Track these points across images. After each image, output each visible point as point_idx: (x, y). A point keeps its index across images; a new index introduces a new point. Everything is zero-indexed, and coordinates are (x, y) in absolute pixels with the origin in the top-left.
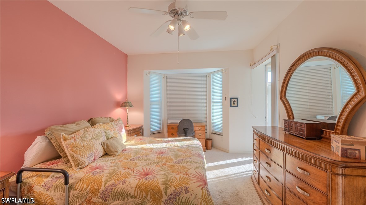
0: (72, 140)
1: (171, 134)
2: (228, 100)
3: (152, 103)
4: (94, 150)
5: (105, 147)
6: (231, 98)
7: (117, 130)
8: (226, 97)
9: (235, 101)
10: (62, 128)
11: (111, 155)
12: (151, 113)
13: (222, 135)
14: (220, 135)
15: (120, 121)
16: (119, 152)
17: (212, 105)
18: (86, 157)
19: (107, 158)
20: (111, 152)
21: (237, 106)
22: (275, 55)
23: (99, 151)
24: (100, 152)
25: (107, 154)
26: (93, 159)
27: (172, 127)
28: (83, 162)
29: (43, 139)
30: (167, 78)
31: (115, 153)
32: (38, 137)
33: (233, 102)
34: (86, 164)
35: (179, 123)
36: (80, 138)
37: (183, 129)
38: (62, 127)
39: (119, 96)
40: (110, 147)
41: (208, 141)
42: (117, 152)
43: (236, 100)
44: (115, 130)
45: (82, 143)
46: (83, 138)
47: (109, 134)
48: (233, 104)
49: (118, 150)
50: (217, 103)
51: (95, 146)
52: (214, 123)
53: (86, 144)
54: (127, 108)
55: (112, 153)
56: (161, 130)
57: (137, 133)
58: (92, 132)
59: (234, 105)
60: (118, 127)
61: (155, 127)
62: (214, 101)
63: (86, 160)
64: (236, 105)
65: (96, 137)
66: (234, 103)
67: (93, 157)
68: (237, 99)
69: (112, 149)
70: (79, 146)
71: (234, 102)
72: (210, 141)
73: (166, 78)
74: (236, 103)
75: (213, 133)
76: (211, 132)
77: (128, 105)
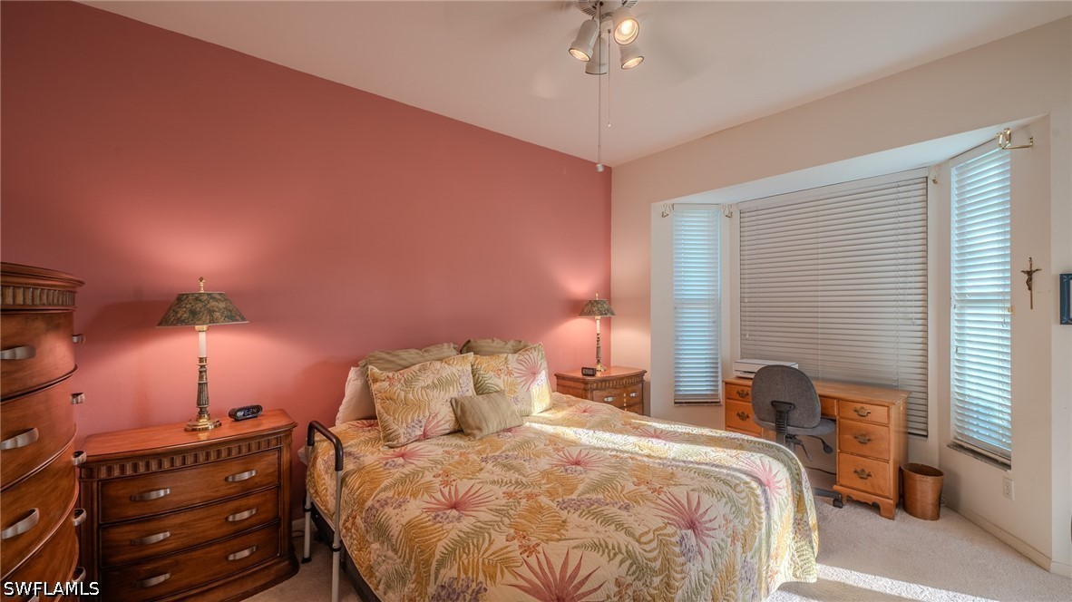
0: (386, 384)
1: (738, 415)
2: (1047, 285)
3: (683, 304)
4: (427, 414)
5: (459, 412)
7: (516, 375)
8: (1030, 273)
10: (388, 357)
11: (468, 435)
12: (678, 336)
13: (1009, 467)
14: (995, 461)
15: (535, 353)
16: (485, 432)
17: (953, 311)
18: (404, 425)
19: (456, 441)
20: (469, 427)
23: (439, 418)
24: (443, 422)
25: (460, 430)
26: (419, 432)
27: (740, 388)
28: (396, 433)
29: (358, 373)
30: (742, 215)
31: (476, 432)
32: (352, 368)
34: (402, 440)
35: (752, 376)
36: (402, 381)
37: (768, 401)
38: (388, 353)
39: (580, 285)
40: (468, 413)
41: (918, 477)
42: (480, 429)
44: (509, 373)
45: (403, 394)
46: (408, 383)
47: (490, 381)
49: (484, 424)
50: (982, 301)
51: (432, 404)
52: (967, 399)
53: (410, 396)
54: (596, 317)
55: (469, 431)
56: (717, 395)
57: (615, 392)
58: (436, 372)
60: (523, 368)
61: (697, 382)
62: (964, 294)
63: (401, 431)
65: (441, 384)
67: (422, 429)
69: (470, 420)
70: (395, 397)
72: (930, 479)
73: (736, 215)
75: (960, 447)
76: (951, 439)
77: (595, 309)
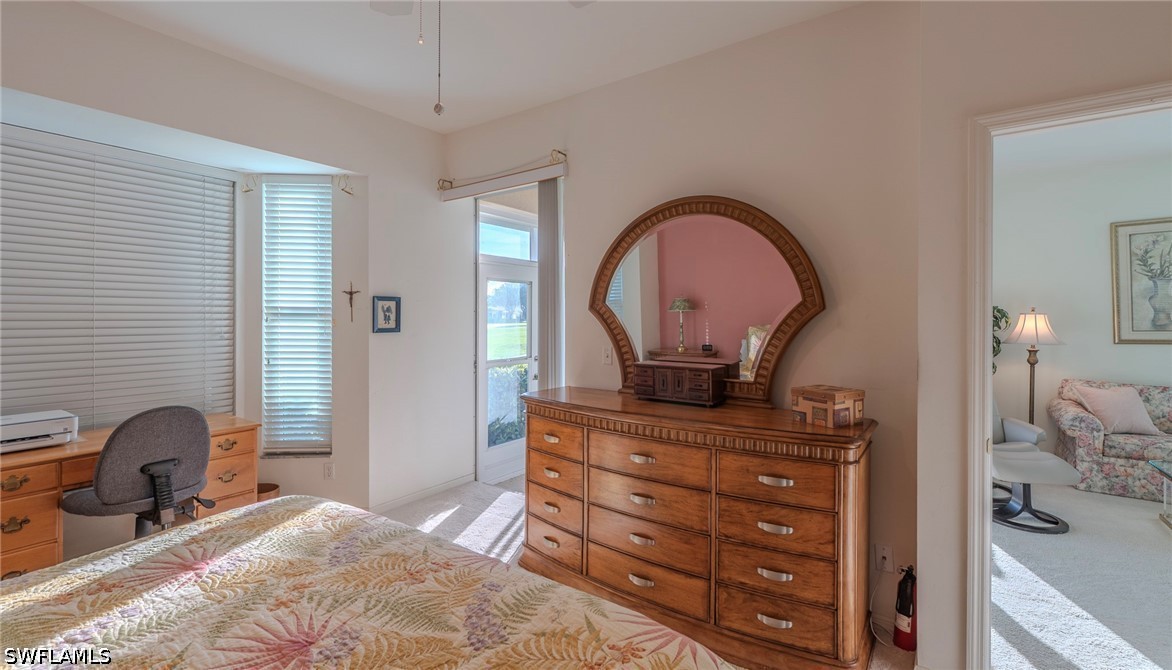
2: (363, 303)
6: (377, 298)
8: (351, 293)
9: (389, 310)
13: (329, 454)
17: (264, 324)
21: (397, 328)
22: (554, 180)
33: (384, 312)
43: (392, 304)
48: (381, 324)
50: (298, 315)
59: (387, 326)
62: (275, 308)
64: (392, 324)
66: (387, 319)
68: (398, 301)
71: (388, 315)
74: (393, 317)
75: (271, 455)
76: (263, 451)
